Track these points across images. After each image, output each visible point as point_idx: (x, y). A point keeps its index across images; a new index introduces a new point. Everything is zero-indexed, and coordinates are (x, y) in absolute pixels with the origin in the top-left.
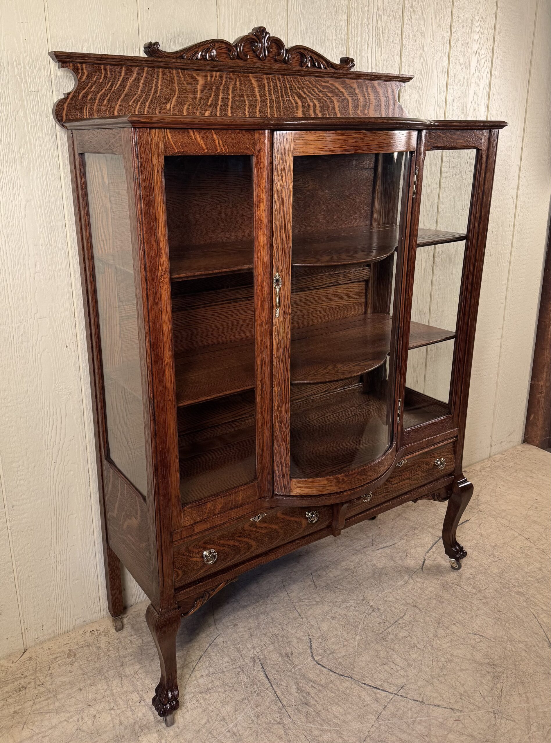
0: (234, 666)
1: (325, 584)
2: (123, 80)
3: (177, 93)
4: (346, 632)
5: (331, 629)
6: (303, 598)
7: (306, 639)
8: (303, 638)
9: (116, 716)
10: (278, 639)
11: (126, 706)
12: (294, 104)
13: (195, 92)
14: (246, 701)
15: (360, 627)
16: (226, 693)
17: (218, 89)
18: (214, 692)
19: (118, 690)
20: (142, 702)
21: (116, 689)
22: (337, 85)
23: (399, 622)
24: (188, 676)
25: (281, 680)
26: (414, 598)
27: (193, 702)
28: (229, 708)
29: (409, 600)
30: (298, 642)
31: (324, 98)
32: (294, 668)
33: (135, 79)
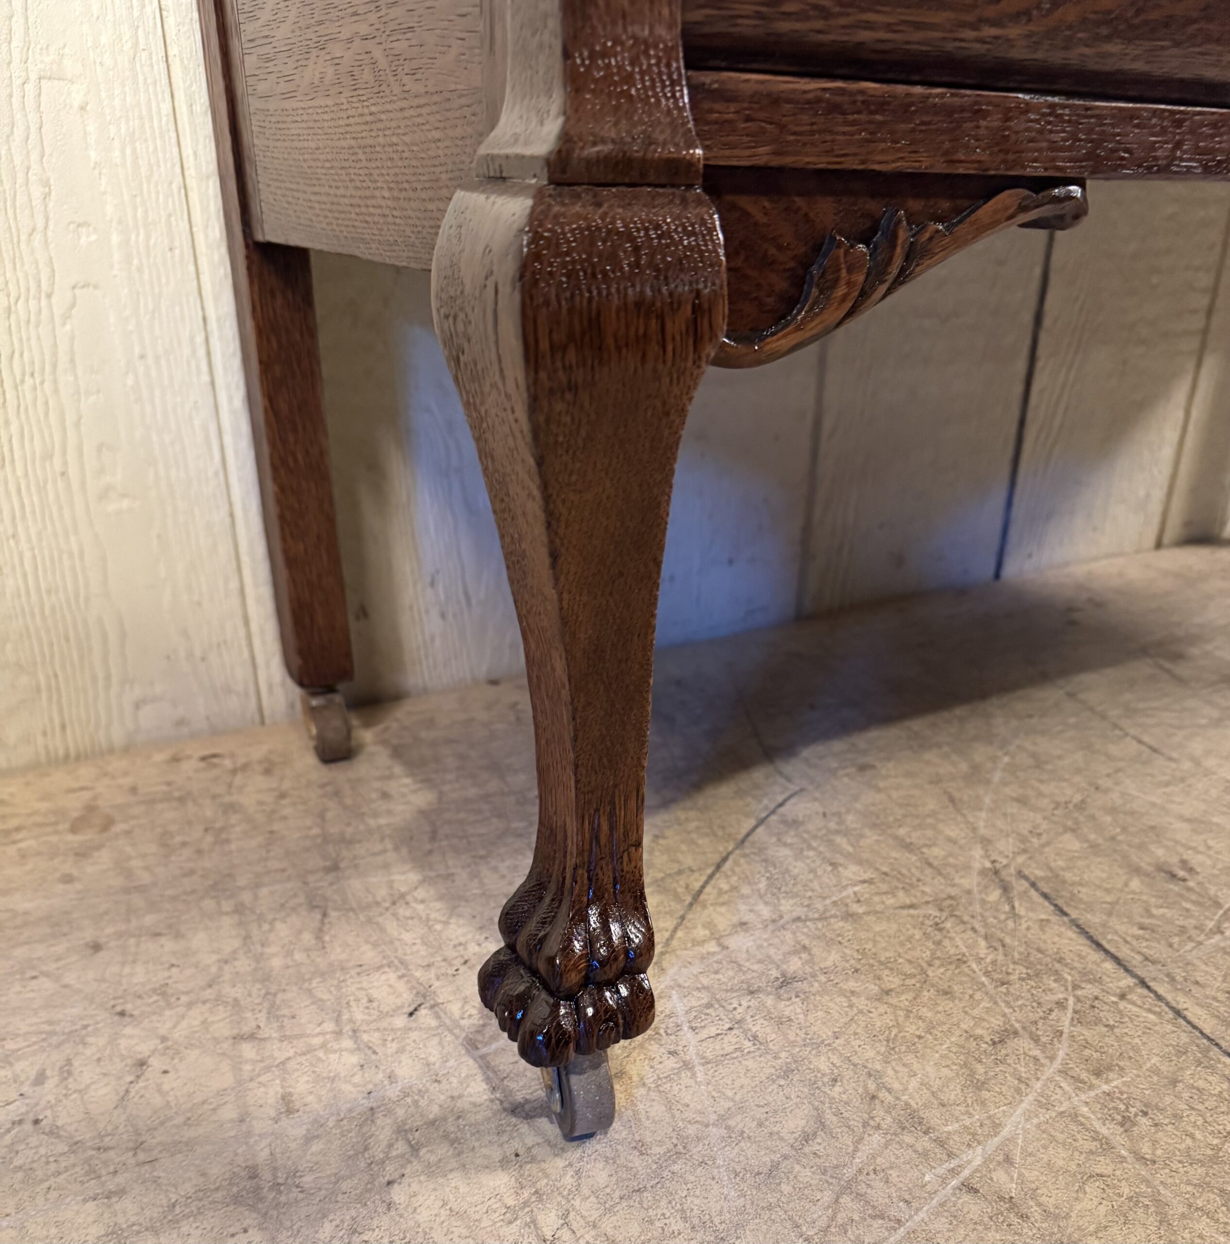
9: (268, 1069)
11: (329, 1026)
16: (894, 1001)
18: (824, 992)
19: (299, 956)
20: (423, 1012)
21: (289, 953)
28: (930, 1069)
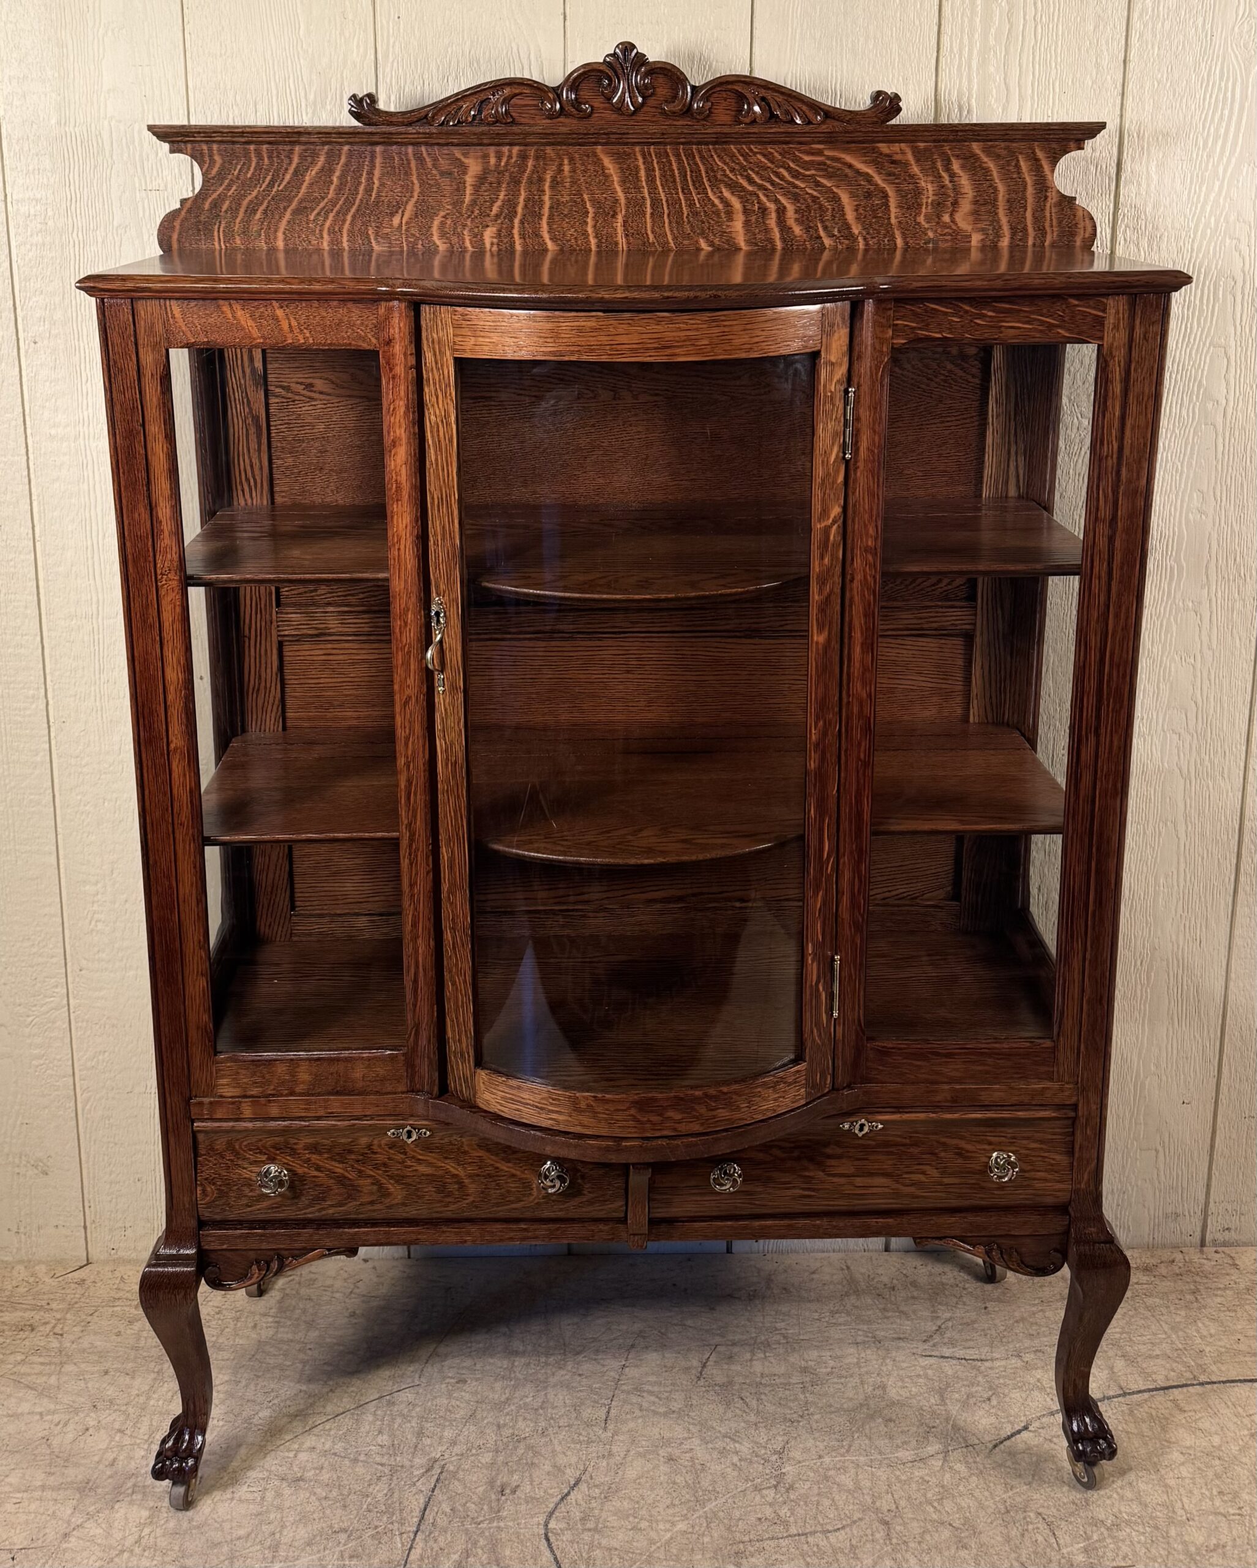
0: (384, 1461)
1: (725, 1380)
2: (296, 171)
3: (416, 195)
4: (669, 1502)
5: (643, 1481)
6: (647, 1387)
7: (571, 1475)
8: (568, 1471)
10: (516, 1448)
12: (721, 206)
13: (460, 188)
14: (343, 1537)
15: (710, 1506)
17: (516, 182)
22: (848, 159)
23: (810, 1539)
24: (288, 1437)
25: (445, 1531)
26: (903, 1503)
27: (251, 1489)
29: (885, 1503)
30: (548, 1473)
31: (810, 191)
32: (491, 1520)
33: (322, 170)
